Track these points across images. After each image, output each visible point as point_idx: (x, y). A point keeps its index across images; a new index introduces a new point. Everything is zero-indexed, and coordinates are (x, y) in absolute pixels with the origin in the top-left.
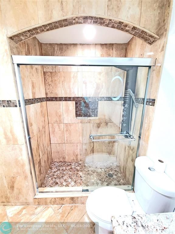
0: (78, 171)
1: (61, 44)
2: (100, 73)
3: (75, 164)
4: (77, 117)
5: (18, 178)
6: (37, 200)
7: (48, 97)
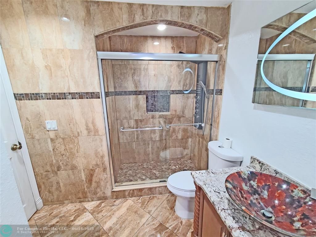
0: (151, 170)
1: (131, 36)
2: (171, 66)
3: (147, 164)
4: (148, 113)
5: (97, 170)
6: (115, 194)
7: (116, 91)
